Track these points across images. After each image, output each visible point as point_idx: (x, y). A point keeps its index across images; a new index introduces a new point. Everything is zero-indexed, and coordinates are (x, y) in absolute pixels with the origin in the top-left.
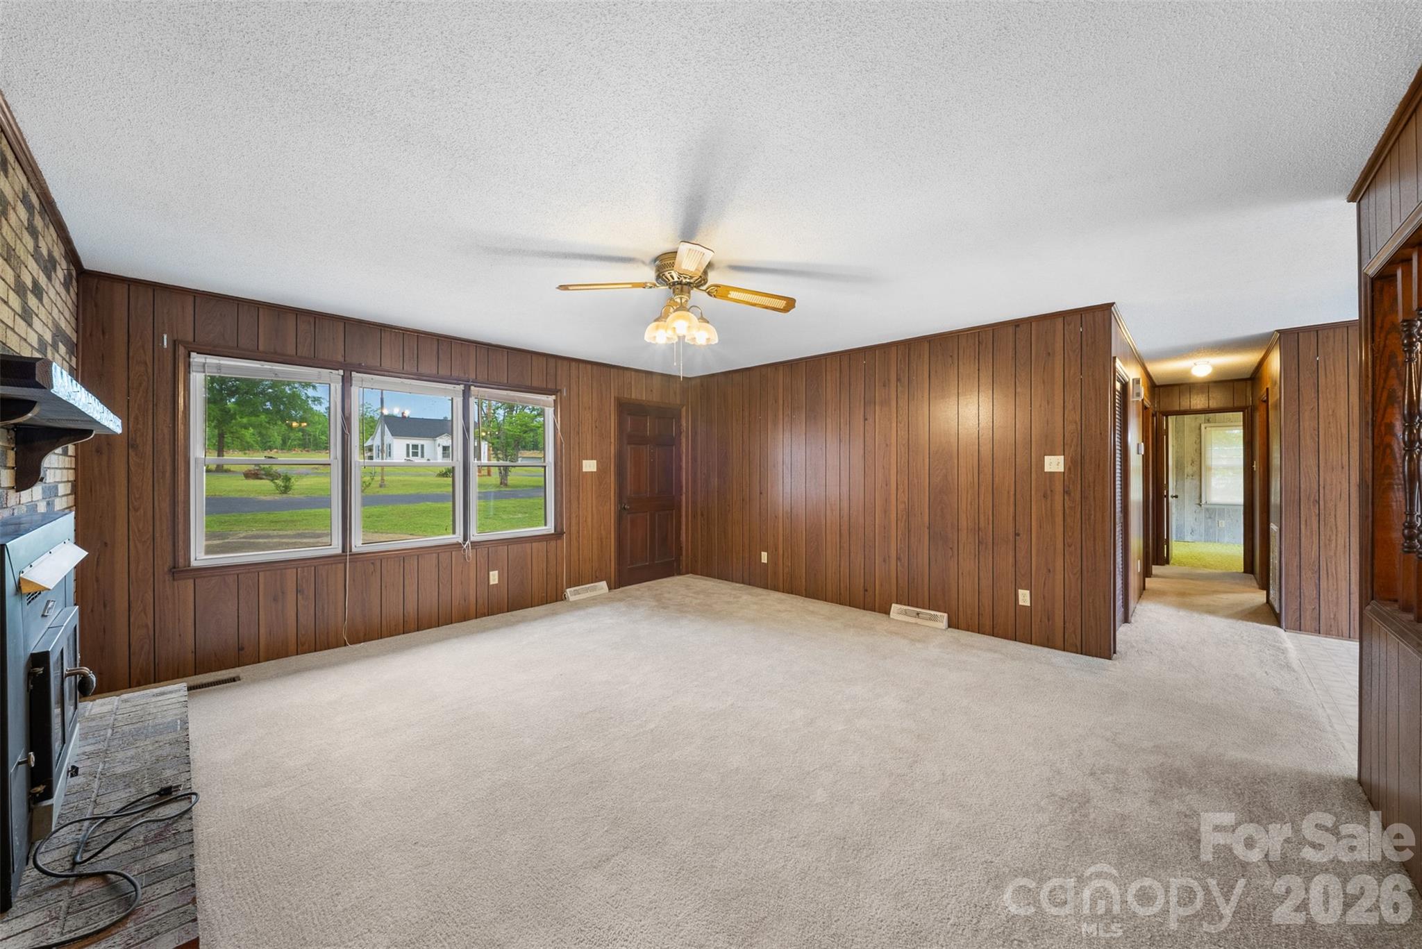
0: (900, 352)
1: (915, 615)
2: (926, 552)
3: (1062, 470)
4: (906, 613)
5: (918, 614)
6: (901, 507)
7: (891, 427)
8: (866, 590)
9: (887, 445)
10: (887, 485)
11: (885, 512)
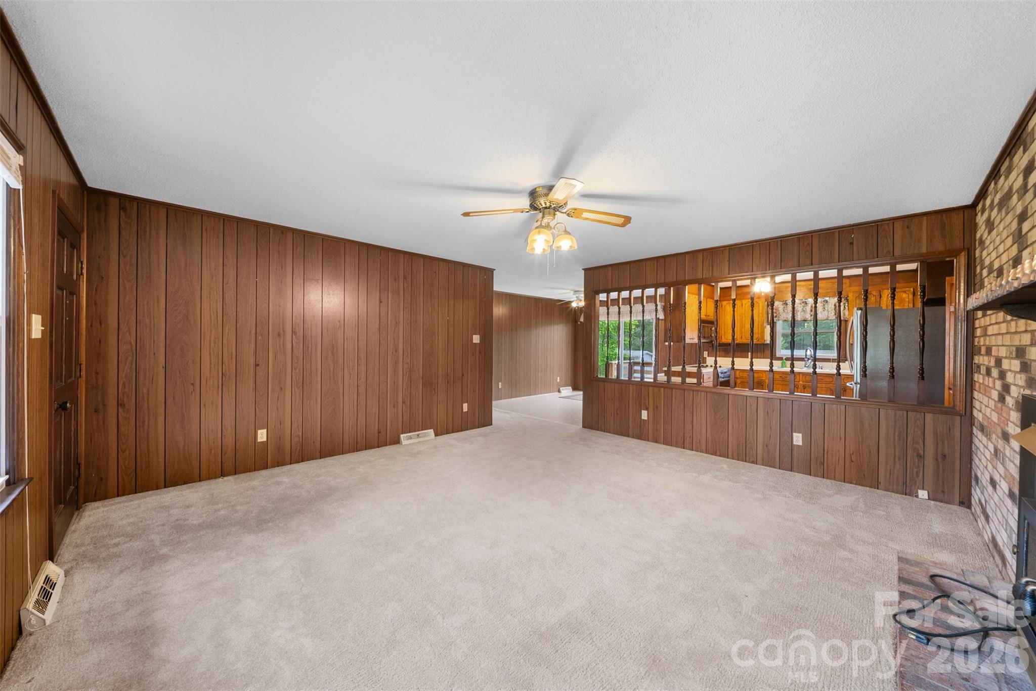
0: (406, 260)
1: (417, 437)
2: (421, 394)
3: (479, 342)
4: (410, 438)
5: (418, 435)
6: (406, 366)
7: (399, 311)
8: (379, 432)
9: (397, 323)
10: (396, 352)
11: (395, 371)
